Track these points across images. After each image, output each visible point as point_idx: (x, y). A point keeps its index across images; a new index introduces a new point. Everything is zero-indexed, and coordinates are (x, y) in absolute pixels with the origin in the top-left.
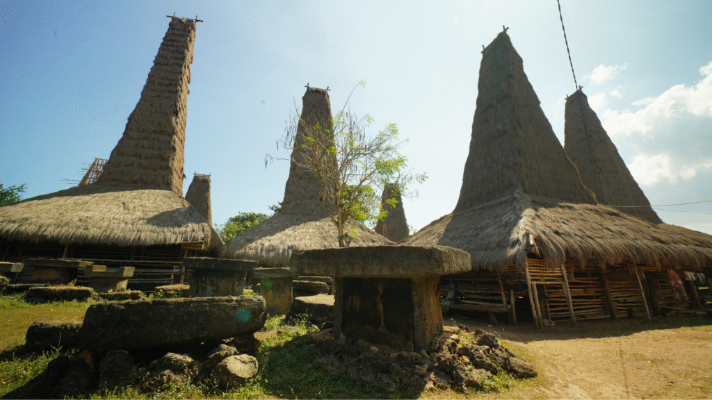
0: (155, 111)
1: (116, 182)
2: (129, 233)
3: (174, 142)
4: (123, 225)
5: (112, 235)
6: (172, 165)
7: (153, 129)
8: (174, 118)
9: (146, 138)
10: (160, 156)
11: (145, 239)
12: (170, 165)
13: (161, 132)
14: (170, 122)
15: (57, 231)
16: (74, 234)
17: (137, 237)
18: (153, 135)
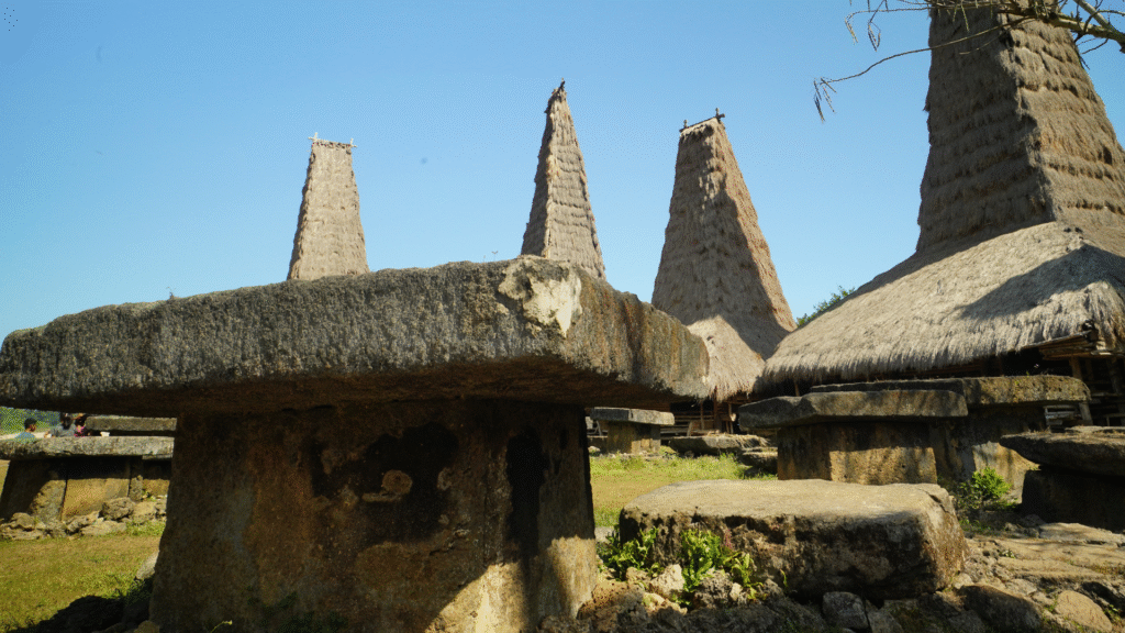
0: (964, 64)
1: (945, 242)
2: (930, 342)
3: (1025, 105)
4: (925, 327)
5: (904, 352)
6: (1039, 159)
7: (972, 102)
8: (1004, 54)
9: (968, 128)
10: (1005, 153)
11: (956, 351)
12: (1032, 162)
13: (990, 100)
14: (997, 68)
15: (837, 357)
16: (855, 359)
17: (943, 348)
18: (977, 116)
